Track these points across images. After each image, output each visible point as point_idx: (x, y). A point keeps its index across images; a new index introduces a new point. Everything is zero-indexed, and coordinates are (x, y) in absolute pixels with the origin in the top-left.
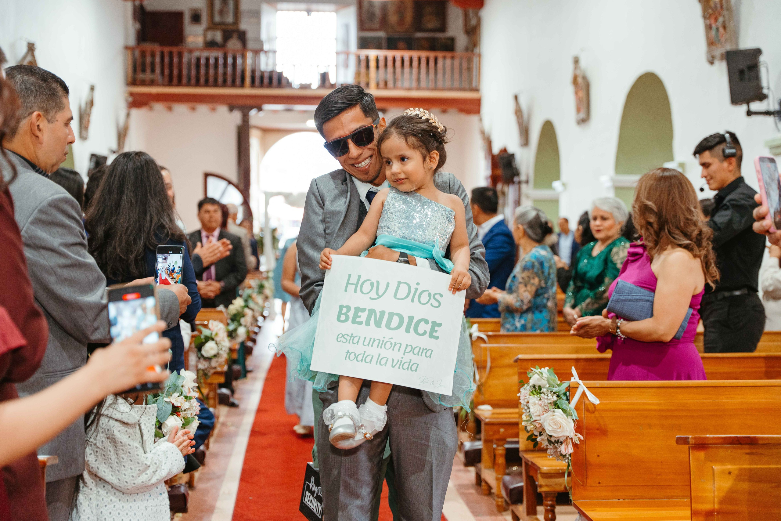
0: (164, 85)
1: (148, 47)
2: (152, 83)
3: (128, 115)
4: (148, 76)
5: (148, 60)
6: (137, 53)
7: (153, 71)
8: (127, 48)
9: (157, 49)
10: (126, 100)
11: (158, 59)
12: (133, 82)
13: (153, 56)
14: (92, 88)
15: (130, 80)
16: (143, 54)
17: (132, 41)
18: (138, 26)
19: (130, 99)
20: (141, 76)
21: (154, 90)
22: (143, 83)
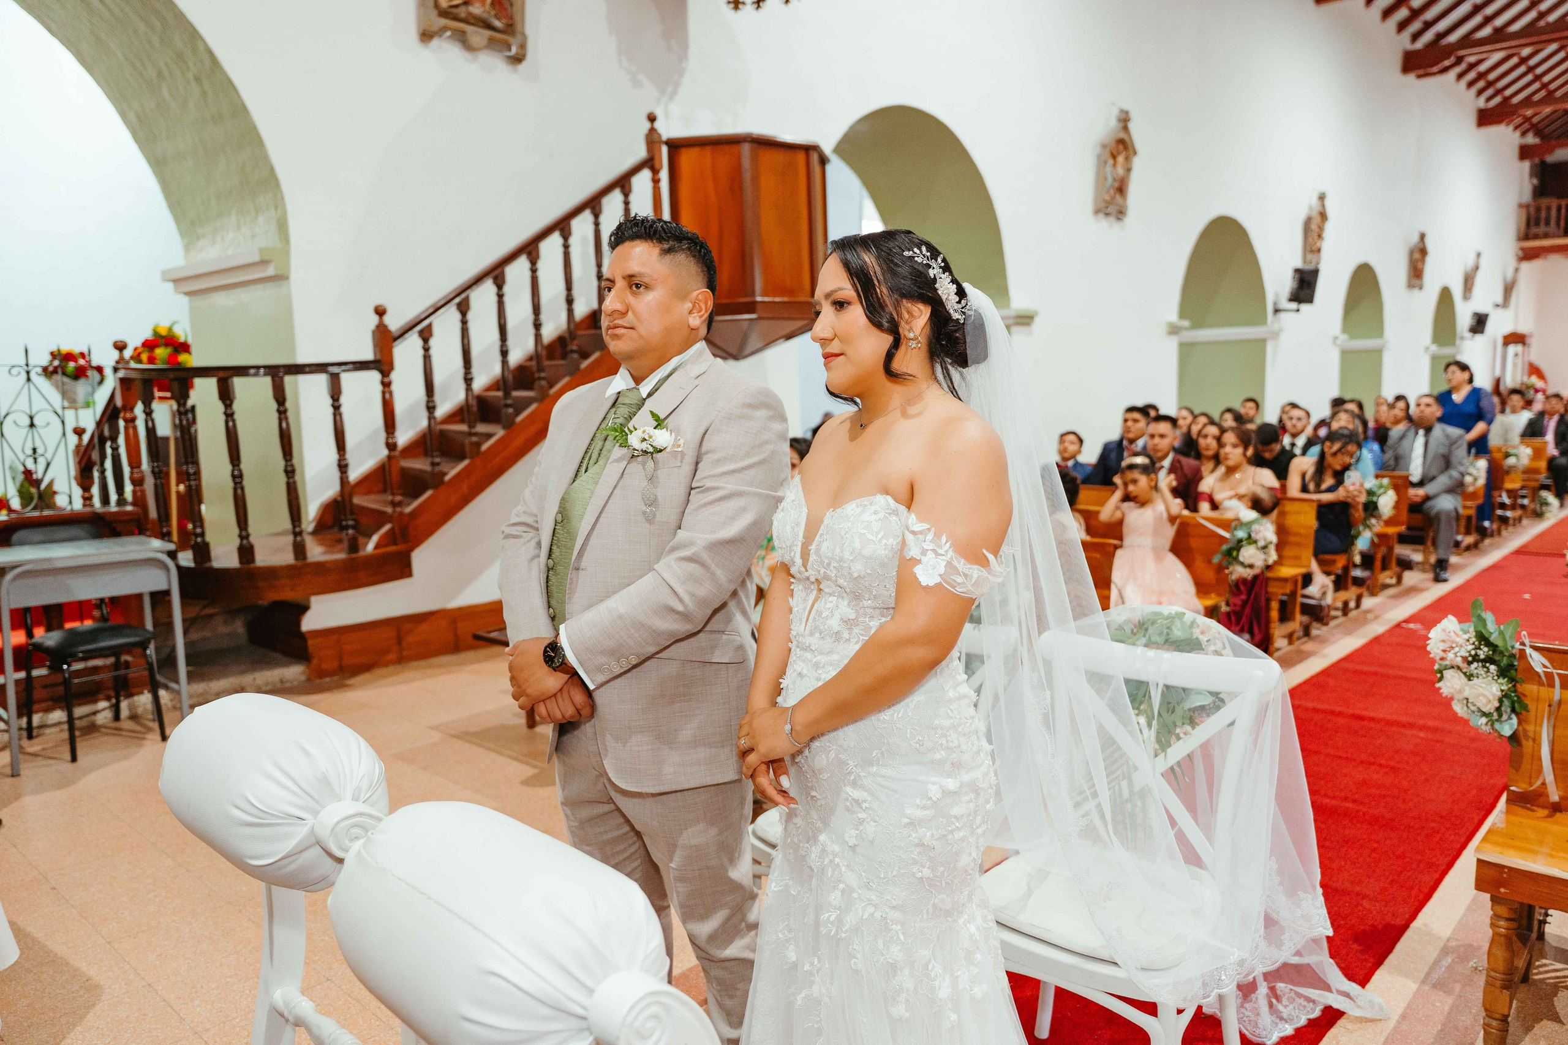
0: (1559, 236)
1: (1544, 202)
2: (1546, 236)
3: (1517, 270)
4: (1542, 229)
5: (1543, 214)
6: (1532, 210)
7: (1547, 223)
8: (1521, 206)
9: (1554, 203)
10: (1517, 255)
11: (1554, 213)
12: (1525, 236)
13: (1549, 209)
14: (1479, 255)
15: (1522, 235)
16: (1538, 210)
17: (1527, 196)
18: (1535, 181)
19: (1521, 254)
20: (1534, 230)
21: (1546, 243)
22: (1536, 237)
